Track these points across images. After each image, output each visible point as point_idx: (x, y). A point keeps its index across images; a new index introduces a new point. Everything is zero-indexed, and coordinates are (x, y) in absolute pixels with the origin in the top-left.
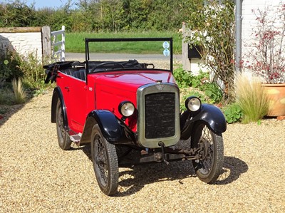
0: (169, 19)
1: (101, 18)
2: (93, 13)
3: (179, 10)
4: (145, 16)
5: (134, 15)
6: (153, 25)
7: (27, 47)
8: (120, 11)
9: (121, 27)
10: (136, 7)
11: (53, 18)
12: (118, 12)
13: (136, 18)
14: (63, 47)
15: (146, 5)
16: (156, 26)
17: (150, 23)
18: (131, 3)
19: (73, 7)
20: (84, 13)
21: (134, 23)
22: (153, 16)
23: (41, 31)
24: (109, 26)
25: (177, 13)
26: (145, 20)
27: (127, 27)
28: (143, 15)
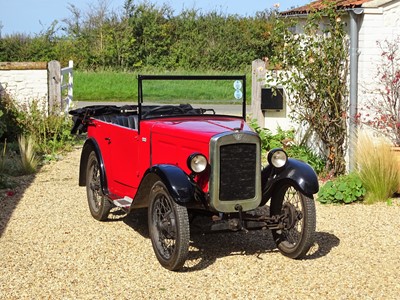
0: (201, 53)
1: (100, 50)
2: (89, 42)
3: (216, 40)
4: (165, 48)
5: (149, 46)
6: (177, 61)
7: (26, 91)
8: (128, 40)
9: (131, 64)
10: (153, 35)
11: (28, 50)
12: (125, 41)
13: (153, 50)
14: (71, 93)
15: (167, 32)
16: (181, 62)
17: (173, 59)
18: (145, 29)
19: (59, 34)
20: (77, 42)
21: (149, 58)
22: (178, 47)
23: (47, 68)
24: (112, 62)
25: (213, 43)
26: (165, 53)
27: (138, 64)
28: (162, 46)
